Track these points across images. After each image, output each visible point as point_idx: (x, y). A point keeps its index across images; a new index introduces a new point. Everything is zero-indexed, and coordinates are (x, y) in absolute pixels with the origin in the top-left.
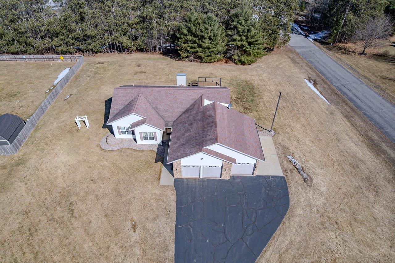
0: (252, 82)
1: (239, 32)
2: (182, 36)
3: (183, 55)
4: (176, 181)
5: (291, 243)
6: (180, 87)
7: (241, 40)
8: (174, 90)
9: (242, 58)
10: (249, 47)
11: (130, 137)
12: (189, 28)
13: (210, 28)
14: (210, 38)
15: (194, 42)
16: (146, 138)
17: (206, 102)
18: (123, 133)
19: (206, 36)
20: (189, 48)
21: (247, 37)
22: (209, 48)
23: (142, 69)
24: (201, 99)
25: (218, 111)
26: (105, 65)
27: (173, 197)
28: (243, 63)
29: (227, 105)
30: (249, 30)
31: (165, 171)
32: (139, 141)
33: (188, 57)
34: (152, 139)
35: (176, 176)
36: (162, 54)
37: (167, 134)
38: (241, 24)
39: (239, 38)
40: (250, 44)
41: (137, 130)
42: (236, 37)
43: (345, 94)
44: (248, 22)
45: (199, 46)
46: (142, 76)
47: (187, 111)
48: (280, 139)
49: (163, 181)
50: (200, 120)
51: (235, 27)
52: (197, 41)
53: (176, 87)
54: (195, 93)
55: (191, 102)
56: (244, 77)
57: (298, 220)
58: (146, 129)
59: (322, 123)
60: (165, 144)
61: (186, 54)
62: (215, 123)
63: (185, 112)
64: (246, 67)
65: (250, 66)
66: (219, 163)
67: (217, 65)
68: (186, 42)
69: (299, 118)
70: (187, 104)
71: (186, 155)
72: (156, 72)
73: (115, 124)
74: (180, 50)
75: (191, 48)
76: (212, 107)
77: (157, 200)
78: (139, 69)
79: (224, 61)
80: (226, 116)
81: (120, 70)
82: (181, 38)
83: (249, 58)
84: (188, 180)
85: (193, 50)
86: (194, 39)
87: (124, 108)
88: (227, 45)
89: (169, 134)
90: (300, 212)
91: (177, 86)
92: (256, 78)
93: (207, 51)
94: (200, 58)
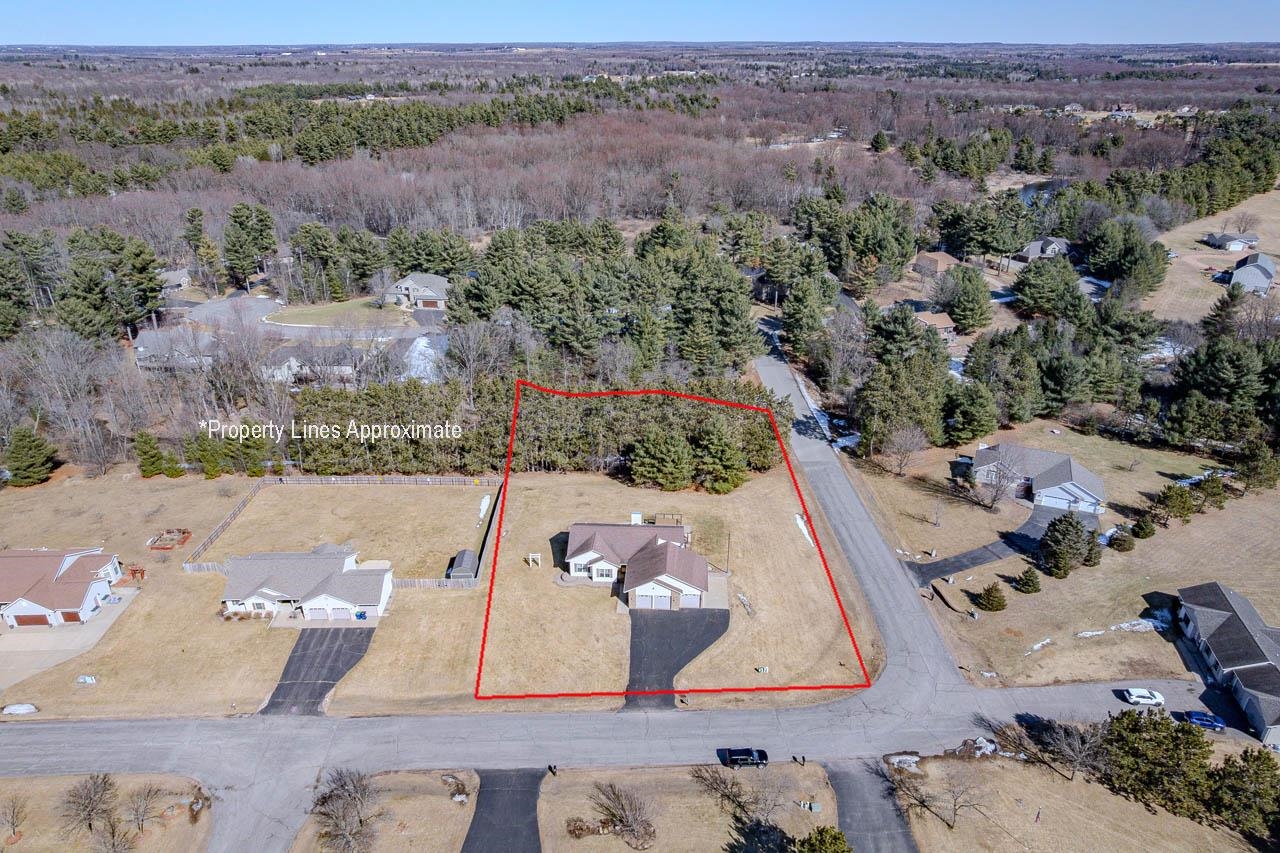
0: (723, 519)
1: (710, 453)
2: (638, 458)
3: (638, 481)
4: (630, 611)
5: (722, 652)
6: (636, 526)
7: (714, 463)
8: (628, 529)
9: (717, 485)
10: (724, 472)
11: (585, 574)
12: (647, 449)
13: (673, 449)
14: (673, 461)
15: (653, 466)
16: (602, 575)
17: (660, 542)
18: (580, 570)
19: (668, 459)
20: (645, 473)
21: (721, 460)
22: (672, 474)
23: (585, 499)
24: (655, 539)
25: (670, 549)
26: (536, 492)
27: (628, 622)
28: (717, 492)
29: (679, 544)
30: (723, 451)
31: (621, 604)
32: (595, 579)
33: (644, 483)
34: (608, 576)
35: (631, 607)
36: (607, 474)
37: (621, 572)
38: (712, 444)
39: (711, 460)
40: (726, 467)
41: (595, 567)
42: (708, 459)
43: (838, 533)
44: (723, 441)
45: (659, 471)
46: (587, 510)
47: (642, 549)
48: (735, 580)
49: (619, 610)
50: (652, 558)
51: (706, 447)
52: (657, 465)
53: (630, 525)
54: (649, 533)
55: (647, 541)
56: (716, 512)
57: (732, 639)
58: (603, 565)
59: (789, 566)
60: (620, 582)
61: (642, 480)
62: (666, 559)
63: (639, 551)
64: (722, 496)
65: (727, 496)
66: (668, 593)
67: (683, 494)
68: (643, 464)
69: (765, 561)
70: (642, 543)
71: (640, 585)
72: (603, 503)
73: (573, 562)
74: (635, 475)
75: (649, 472)
76: (665, 546)
77: (615, 624)
78: (582, 499)
79: (694, 487)
80: (677, 554)
81: (557, 501)
82: (636, 461)
83: (725, 486)
84: (641, 610)
85: (651, 475)
86: (653, 461)
87: (581, 546)
88: (696, 469)
89: (624, 573)
90: (735, 634)
91: (633, 523)
92: (730, 514)
93: (670, 477)
94: (661, 485)
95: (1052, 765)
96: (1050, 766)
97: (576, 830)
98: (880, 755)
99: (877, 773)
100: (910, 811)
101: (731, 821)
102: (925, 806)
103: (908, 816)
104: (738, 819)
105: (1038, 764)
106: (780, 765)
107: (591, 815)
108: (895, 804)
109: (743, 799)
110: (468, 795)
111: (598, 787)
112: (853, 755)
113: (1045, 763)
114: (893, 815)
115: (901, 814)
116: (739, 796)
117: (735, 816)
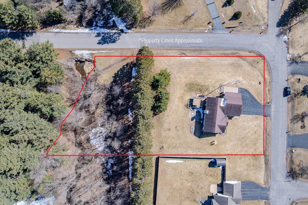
77: (243, 119)
95: (291, 26)
96: (292, 26)
97: (303, 127)
98: (286, 62)
99: (291, 64)
100: (302, 60)
101: (302, 96)
102: (301, 57)
103: (303, 61)
104: (302, 95)
105: (291, 29)
106: (288, 84)
107: (300, 124)
108: (300, 63)
109: (296, 93)
110: (292, 149)
111: (291, 122)
112: (286, 68)
113: (291, 27)
114: (302, 64)
115: (302, 62)
116: (295, 94)
117: (301, 95)
